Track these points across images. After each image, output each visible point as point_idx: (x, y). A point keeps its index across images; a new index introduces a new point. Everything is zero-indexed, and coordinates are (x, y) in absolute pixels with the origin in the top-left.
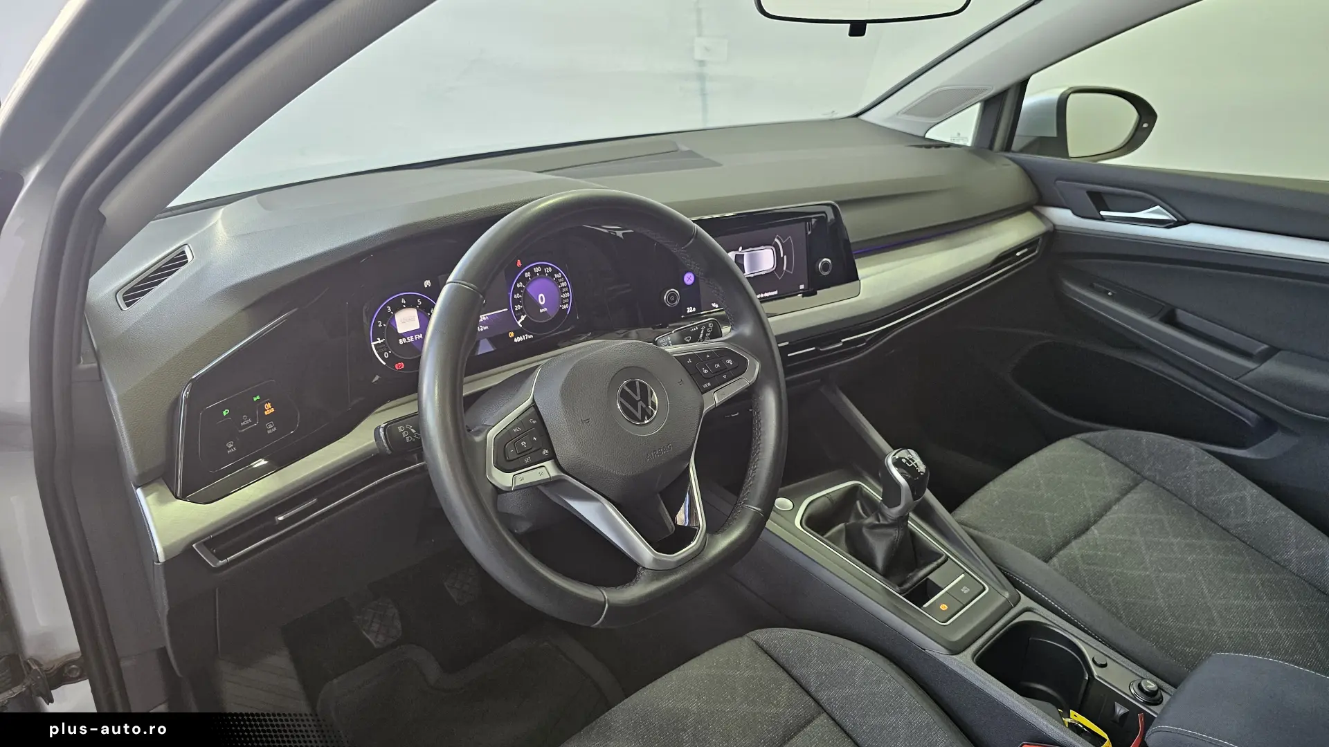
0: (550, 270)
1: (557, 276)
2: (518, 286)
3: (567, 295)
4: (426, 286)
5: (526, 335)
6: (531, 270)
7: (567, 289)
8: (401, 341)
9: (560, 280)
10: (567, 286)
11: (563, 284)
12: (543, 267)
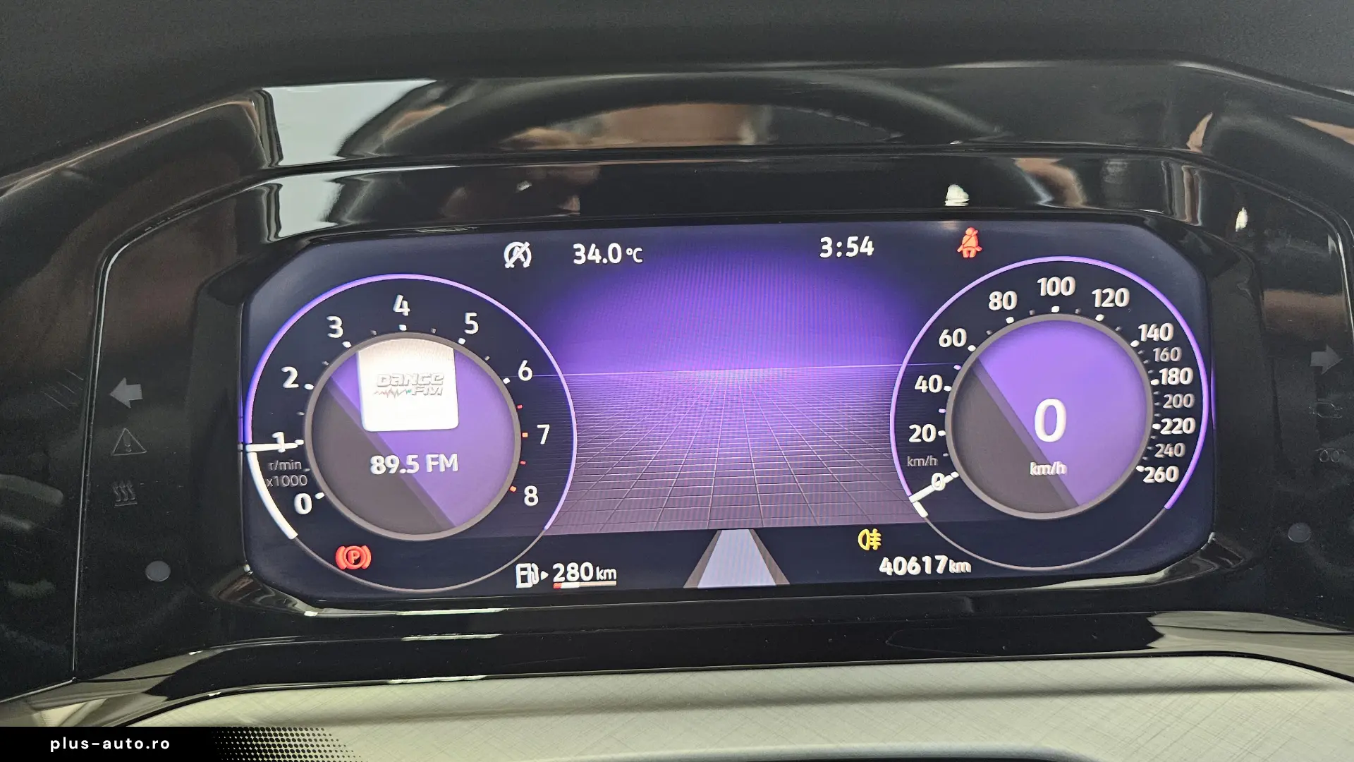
0: (1120, 298)
1: (1150, 332)
2: (946, 340)
3: (1185, 426)
4: (509, 264)
5: (943, 559)
6: (1024, 283)
7: (1186, 401)
8: (378, 465)
9: (1161, 355)
10: (1195, 387)
11: (1173, 376)
12: (1088, 279)
